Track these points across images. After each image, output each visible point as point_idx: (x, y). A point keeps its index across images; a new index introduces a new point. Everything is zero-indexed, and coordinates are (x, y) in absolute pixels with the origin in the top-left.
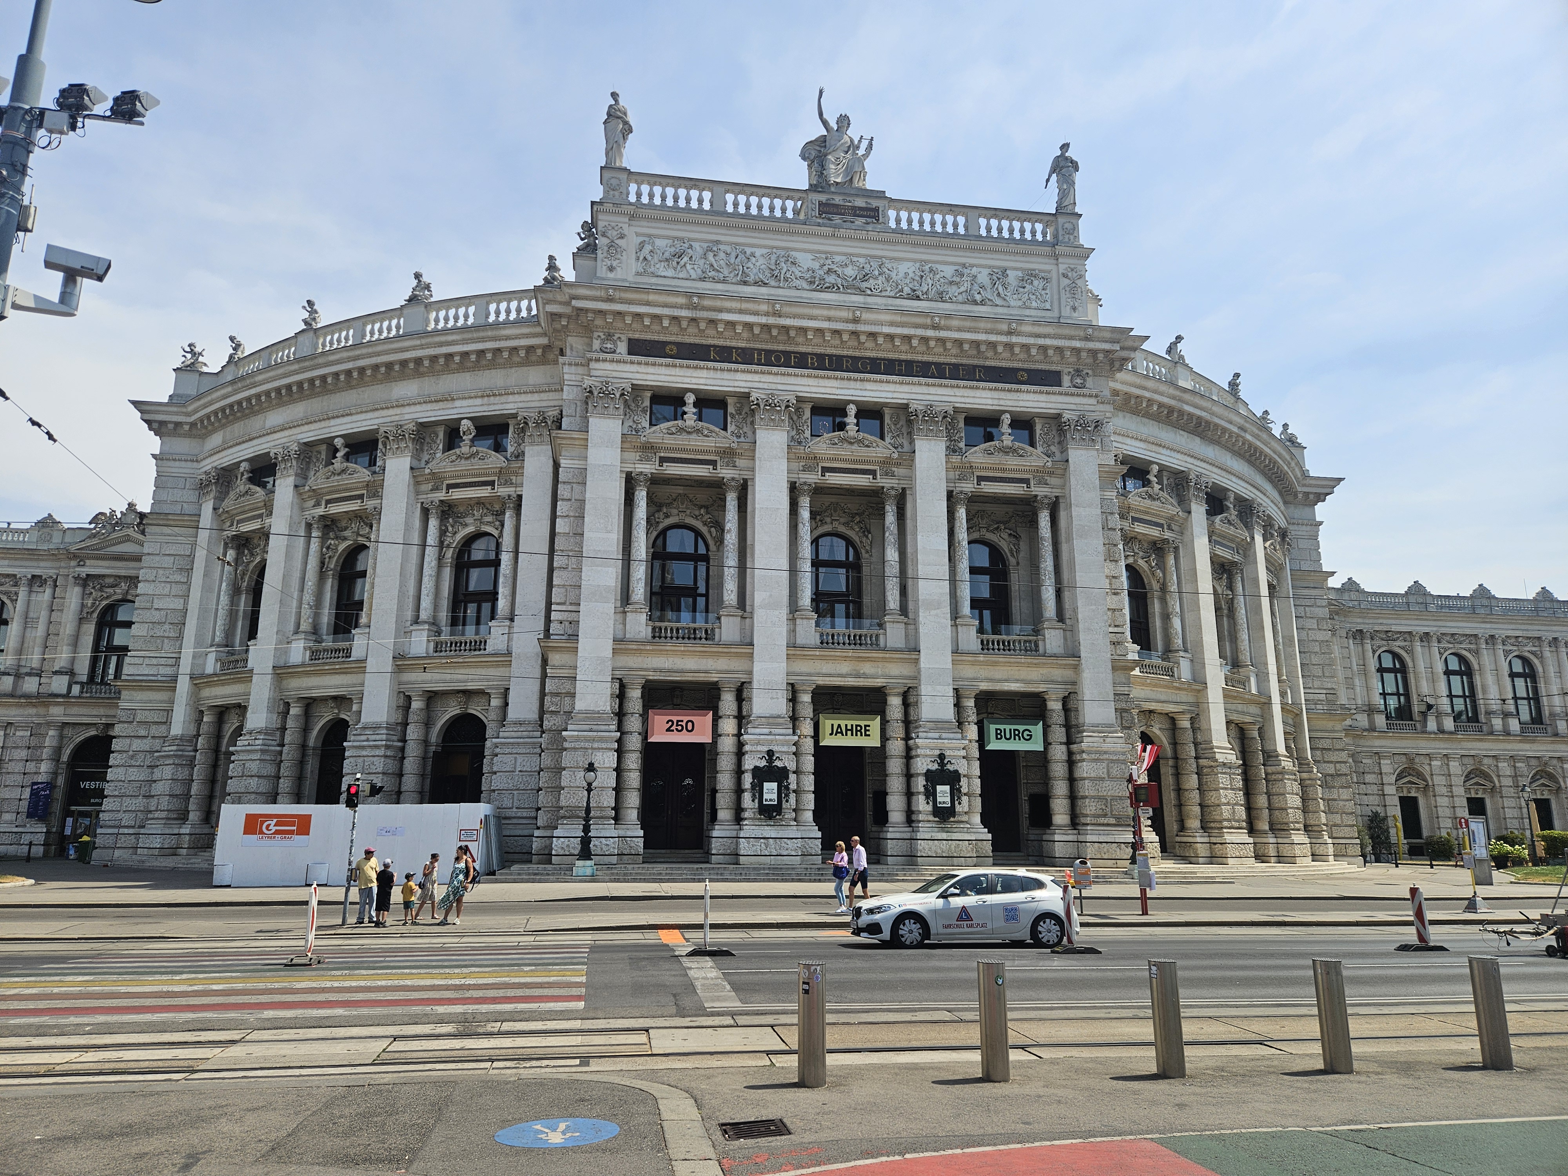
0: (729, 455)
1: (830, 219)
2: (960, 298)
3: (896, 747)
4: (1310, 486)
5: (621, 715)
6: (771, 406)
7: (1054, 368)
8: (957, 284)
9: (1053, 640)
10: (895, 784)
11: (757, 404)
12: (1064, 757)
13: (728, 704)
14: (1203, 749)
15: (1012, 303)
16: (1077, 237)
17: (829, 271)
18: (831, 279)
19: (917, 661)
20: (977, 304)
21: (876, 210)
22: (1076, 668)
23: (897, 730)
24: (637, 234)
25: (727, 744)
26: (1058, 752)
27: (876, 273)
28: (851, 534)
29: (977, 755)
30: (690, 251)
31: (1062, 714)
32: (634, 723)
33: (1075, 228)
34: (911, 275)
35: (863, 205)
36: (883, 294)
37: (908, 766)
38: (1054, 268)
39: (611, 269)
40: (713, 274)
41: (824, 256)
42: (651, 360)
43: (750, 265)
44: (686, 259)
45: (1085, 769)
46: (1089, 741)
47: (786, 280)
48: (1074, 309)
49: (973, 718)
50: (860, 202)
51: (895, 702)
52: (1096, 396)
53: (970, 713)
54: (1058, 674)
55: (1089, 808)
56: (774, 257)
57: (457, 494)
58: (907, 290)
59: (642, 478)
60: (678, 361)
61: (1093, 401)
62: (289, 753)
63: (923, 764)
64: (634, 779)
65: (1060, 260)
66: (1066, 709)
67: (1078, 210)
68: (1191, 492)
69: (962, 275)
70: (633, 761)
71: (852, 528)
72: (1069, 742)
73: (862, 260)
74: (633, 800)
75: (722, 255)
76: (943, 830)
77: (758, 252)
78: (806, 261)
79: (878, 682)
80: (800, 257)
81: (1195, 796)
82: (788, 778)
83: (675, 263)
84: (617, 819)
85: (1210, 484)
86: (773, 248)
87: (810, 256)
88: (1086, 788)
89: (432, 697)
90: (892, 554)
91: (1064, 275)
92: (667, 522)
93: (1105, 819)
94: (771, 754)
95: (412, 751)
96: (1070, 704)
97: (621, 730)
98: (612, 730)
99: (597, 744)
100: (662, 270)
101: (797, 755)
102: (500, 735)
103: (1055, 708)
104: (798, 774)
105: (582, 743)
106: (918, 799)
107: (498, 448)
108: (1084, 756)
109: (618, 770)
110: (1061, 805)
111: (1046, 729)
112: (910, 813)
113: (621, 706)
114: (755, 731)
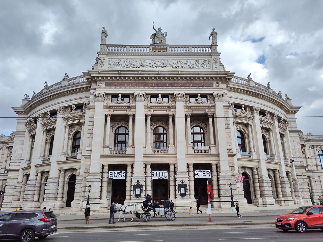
0: (130, 108)
1: (155, 51)
2: (187, 67)
3: (172, 179)
4: (293, 109)
5: (102, 173)
6: (140, 96)
7: (211, 82)
8: (186, 64)
9: (213, 150)
10: (172, 188)
11: (136, 96)
12: (216, 179)
13: (129, 169)
14: (260, 175)
15: (201, 67)
16: (217, 50)
17: (155, 63)
18: (154, 65)
19: (177, 156)
20: (191, 68)
21: (166, 48)
22: (219, 156)
23: (172, 174)
24: (108, 59)
25: (128, 179)
27: (166, 63)
29: (193, 179)
30: (120, 61)
31: (216, 169)
32: (105, 175)
33: (216, 48)
34: (175, 63)
35: (163, 47)
36: (168, 68)
37: (175, 183)
38: (211, 58)
39: (101, 67)
40: (126, 66)
41: (153, 60)
42: (110, 87)
43: (135, 63)
44: (120, 63)
45: (221, 182)
46: (221, 175)
47: (144, 66)
48: (216, 68)
50: (162, 47)
51: (172, 167)
52: (222, 88)
53: (191, 169)
54: (214, 158)
55: (222, 192)
56: (141, 61)
57: (72, 122)
58: (174, 66)
59: (108, 115)
60: (117, 87)
61: (222, 89)
62: (37, 185)
63: (178, 183)
64: (105, 188)
65: (212, 56)
66: (217, 167)
67: (217, 44)
68: (254, 111)
69: (187, 62)
70: (105, 184)
71: (164, 125)
72: (218, 175)
73: (163, 60)
74: (104, 194)
75: (129, 62)
76: (183, 199)
77: (137, 60)
78: (149, 62)
79: (167, 162)
80: (147, 61)
81: (258, 189)
82: (142, 187)
83: (117, 65)
84: (100, 199)
85: (260, 109)
86: (141, 59)
87: (150, 60)
88: (221, 187)
91: (214, 60)
92: (118, 126)
93: (225, 195)
94: (138, 181)
95: (61, 183)
96: (218, 166)
97: (102, 177)
98: (99, 176)
99: (94, 180)
100: (114, 66)
101: (145, 181)
102: (78, 179)
103: (214, 167)
104: (145, 186)
105: (91, 180)
106: (177, 191)
107: (82, 111)
108: (220, 179)
109: (101, 187)
110: (215, 192)
111: (212, 172)
112: (175, 195)
113: (103, 171)
114: (134, 176)
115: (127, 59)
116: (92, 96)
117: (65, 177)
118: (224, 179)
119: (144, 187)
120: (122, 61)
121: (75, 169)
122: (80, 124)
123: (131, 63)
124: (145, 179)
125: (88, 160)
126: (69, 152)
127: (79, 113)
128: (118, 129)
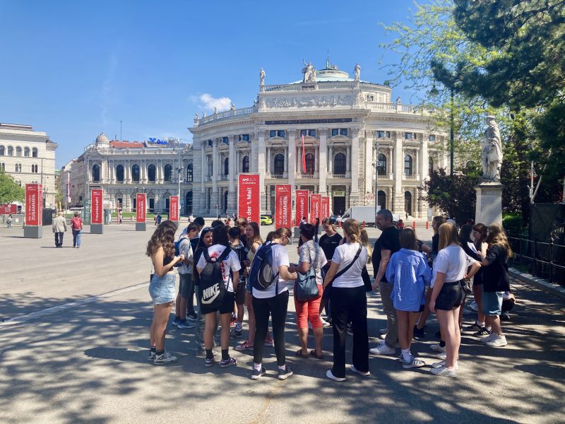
0: (285, 143)
1: (304, 90)
2: (331, 104)
5: (266, 192)
6: (292, 132)
7: (351, 118)
8: (330, 101)
9: (347, 175)
11: (289, 132)
12: (348, 198)
18: (304, 103)
19: (319, 180)
20: (334, 105)
21: (314, 86)
22: (351, 180)
24: (267, 98)
27: (313, 101)
28: (313, 154)
29: (331, 197)
32: (269, 193)
34: (321, 100)
36: (315, 105)
38: (352, 94)
39: (261, 107)
40: (280, 105)
41: (303, 98)
42: (269, 125)
44: (276, 103)
45: (350, 200)
47: (295, 104)
48: (356, 104)
50: (310, 85)
51: (315, 188)
53: (330, 190)
54: (347, 181)
57: (242, 149)
58: (320, 103)
59: (269, 148)
60: (274, 125)
62: (220, 197)
65: (354, 92)
68: (397, 135)
70: (269, 199)
72: (349, 195)
73: (311, 98)
74: (269, 206)
79: (312, 184)
86: (292, 98)
87: (300, 98)
96: (350, 187)
100: (271, 106)
103: (347, 188)
109: (266, 201)
110: (347, 207)
111: (345, 192)
116: (256, 132)
118: (352, 197)
122: (248, 152)
126: (241, 171)
127: (246, 142)
128: (277, 156)
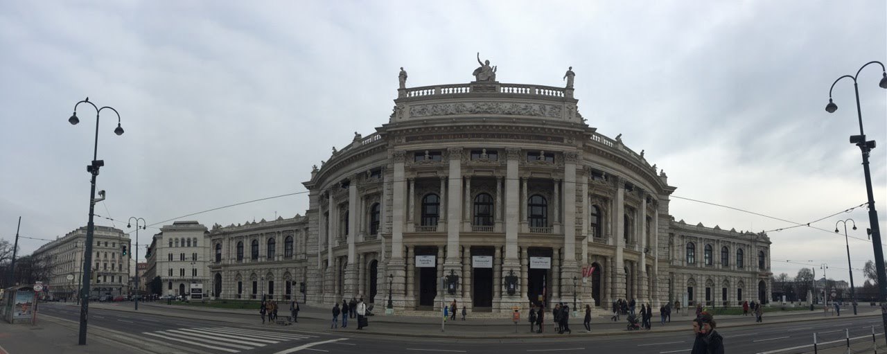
0: (442, 170)
1: (477, 92)
2: (527, 114)
3: (497, 268)
5: (406, 258)
6: (455, 151)
7: (561, 136)
9: (556, 230)
10: (496, 281)
11: (450, 152)
12: (558, 271)
13: (440, 253)
14: (614, 268)
17: (477, 107)
19: (505, 236)
20: (533, 115)
21: (495, 87)
22: (564, 239)
23: (498, 261)
24: (410, 106)
25: (439, 267)
26: (556, 269)
27: (495, 107)
28: (490, 193)
29: (527, 270)
30: (427, 107)
31: (558, 255)
32: (410, 261)
34: (508, 107)
36: (498, 113)
37: (501, 274)
38: (563, 105)
39: (401, 118)
40: (435, 113)
41: (476, 103)
42: (413, 142)
43: (448, 109)
44: (426, 110)
45: (563, 275)
46: (565, 265)
47: (461, 112)
49: (527, 257)
51: (498, 252)
52: (576, 146)
53: (525, 255)
54: (557, 241)
55: (563, 289)
56: (457, 105)
57: (368, 192)
58: (506, 111)
59: (412, 180)
60: (422, 142)
63: (505, 274)
64: (411, 280)
65: (565, 103)
66: (560, 253)
69: (527, 106)
70: (411, 274)
72: (560, 265)
73: (489, 103)
74: (411, 287)
75: (438, 107)
76: (510, 298)
77: (451, 105)
79: (492, 244)
81: (610, 285)
82: (458, 279)
83: (422, 112)
84: (406, 294)
87: (471, 104)
88: (563, 282)
89: (366, 255)
90: (499, 199)
91: (567, 107)
92: (426, 193)
93: (569, 294)
94: (452, 271)
95: (361, 271)
96: (562, 251)
97: (407, 263)
98: (402, 263)
99: (397, 268)
100: (418, 115)
101: (463, 271)
102: (380, 266)
103: (556, 252)
104: (463, 278)
105: (394, 268)
106: (503, 287)
107: (379, 177)
108: (563, 270)
109: (406, 277)
110: (555, 288)
111: (552, 260)
112: (501, 292)
113: (407, 255)
114: (448, 263)
115: (437, 104)
116: (390, 157)
117: (365, 263)
118: (567, 270)
119: (460, 281)
120: (430, 107)
121: (375, 253)
122: (379, 194)
123: (442, 108)
124: (462, 268)
125: (388, 240)
126: (369, 230)
127: (376, 179)
128: (426, 197)
